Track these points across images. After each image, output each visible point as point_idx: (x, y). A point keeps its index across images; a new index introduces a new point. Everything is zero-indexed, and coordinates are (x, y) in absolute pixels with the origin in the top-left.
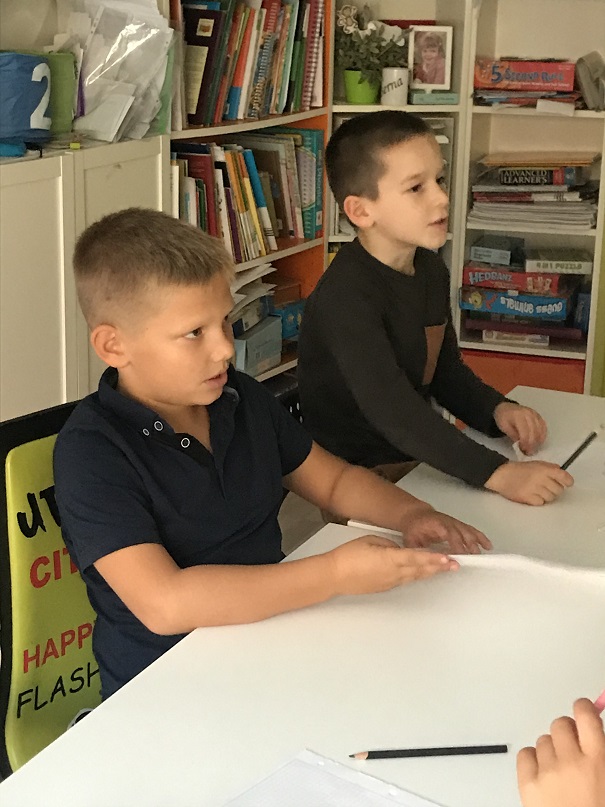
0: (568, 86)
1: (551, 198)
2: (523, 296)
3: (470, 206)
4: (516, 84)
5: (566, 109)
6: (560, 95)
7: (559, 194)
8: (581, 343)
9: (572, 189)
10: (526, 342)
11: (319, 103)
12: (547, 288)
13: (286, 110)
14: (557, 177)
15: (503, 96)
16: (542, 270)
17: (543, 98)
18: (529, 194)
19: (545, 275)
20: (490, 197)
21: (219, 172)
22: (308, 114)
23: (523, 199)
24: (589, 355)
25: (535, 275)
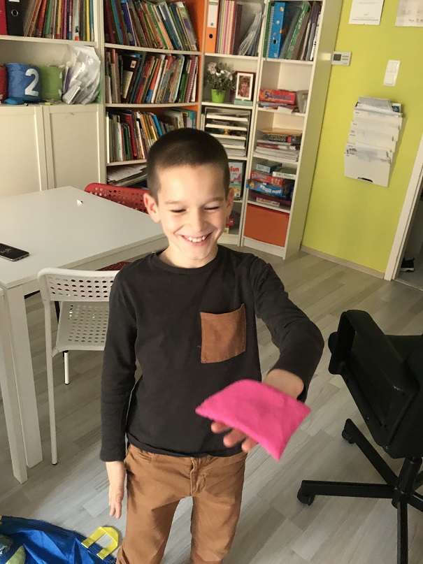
0: (292, 102)
1: (285, 148)
2: (268, 185)
3: (255, 148)
4: (273, 100)
5: (289, 111)
6: (288, 105)
7: (288, 146)
8: (288, 207)
9: (293, 145)
10: (271, 204)
11: (194, 100)
12: (278, 184)
13: (176, 102)
14: (289, 139)
15: (268, 104)
16: (278, 176)
17: (282, 106)
18: (277, 145)
19: (278, 178)
20: (263, 145)
21: (138, 122)
22: (188, 104)
23: (275, 147)
24: (291, 212)
25: (275, 178)
